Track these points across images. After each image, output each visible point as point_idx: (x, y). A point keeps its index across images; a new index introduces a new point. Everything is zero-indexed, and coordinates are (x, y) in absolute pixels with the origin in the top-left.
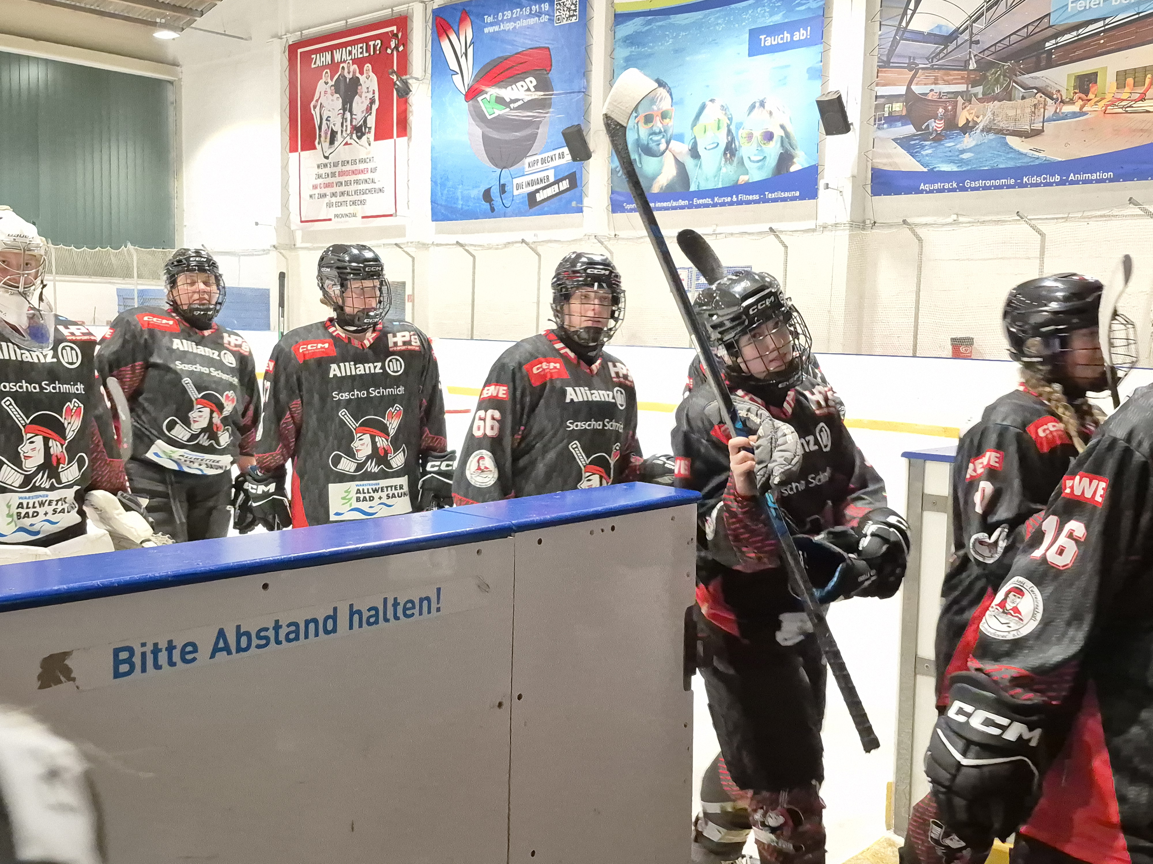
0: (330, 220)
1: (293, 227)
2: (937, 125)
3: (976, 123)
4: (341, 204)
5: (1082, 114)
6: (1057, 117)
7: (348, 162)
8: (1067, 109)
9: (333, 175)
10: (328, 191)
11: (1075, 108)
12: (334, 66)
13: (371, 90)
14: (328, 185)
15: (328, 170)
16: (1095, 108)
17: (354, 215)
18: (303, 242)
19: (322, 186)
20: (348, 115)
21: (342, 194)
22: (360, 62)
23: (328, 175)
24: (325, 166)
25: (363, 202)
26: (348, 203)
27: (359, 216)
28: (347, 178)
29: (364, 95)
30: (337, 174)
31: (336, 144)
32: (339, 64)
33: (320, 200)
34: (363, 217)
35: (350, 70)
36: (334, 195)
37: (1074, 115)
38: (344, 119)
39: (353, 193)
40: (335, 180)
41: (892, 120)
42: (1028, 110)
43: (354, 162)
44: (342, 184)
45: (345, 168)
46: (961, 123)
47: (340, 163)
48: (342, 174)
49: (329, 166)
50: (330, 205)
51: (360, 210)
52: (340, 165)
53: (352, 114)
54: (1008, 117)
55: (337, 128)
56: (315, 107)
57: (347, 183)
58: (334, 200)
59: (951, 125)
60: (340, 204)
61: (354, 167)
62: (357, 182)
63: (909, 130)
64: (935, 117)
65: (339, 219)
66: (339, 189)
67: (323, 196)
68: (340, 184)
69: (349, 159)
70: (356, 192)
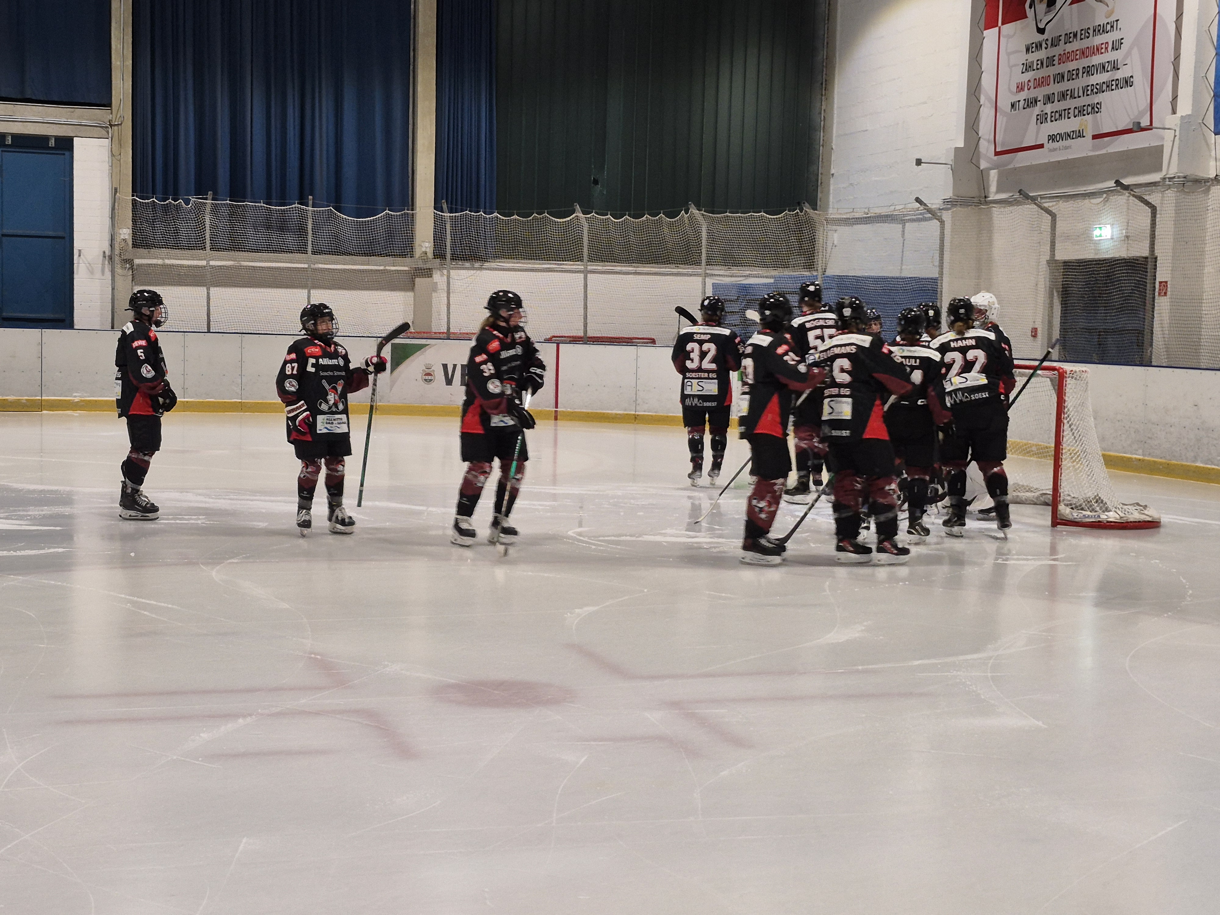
0: (1041, 146)
1: (983, 165)
4: (1060, 115)
7: (1075, 35)
9: (1050, 61)
10: (1040, 93)
14: (1040, 83)
15: (1042, 54)
17: (1080, 135)
18: (999, 190)
19: (1031, 84)
21: (1063, 96)
23: (1042, 64)
24: (1039, 46)
25: (1095, 108)
26: (1071, 111)
27: (1089, 134)
28: (1072, 65)
30: (1056, 58)
31: (1059, 3)
33: (1028, 109)
34: (1095, 137)
36: (1049, 99)
39: (1081, 94)
40: (1051, 71)
43: (1085, 33)
44: (1063, 77)
45: (1069, 47)
47: (1062, 38)
48: (1065, 58)
49: (1044, 45)
50: (1042, 119)
51: (1088, 124)
52: (1062, 42)
57: (1073, 75)
58: (1049, 108)
60: (1059, 115)
61: (1086, 43)
62: (1088, 71)
65: (1056, 145)
66: (1055, 88)
67: (1032, 103)
68: (1060, 78)
69: (1076, 28)
70: (1085, 89)
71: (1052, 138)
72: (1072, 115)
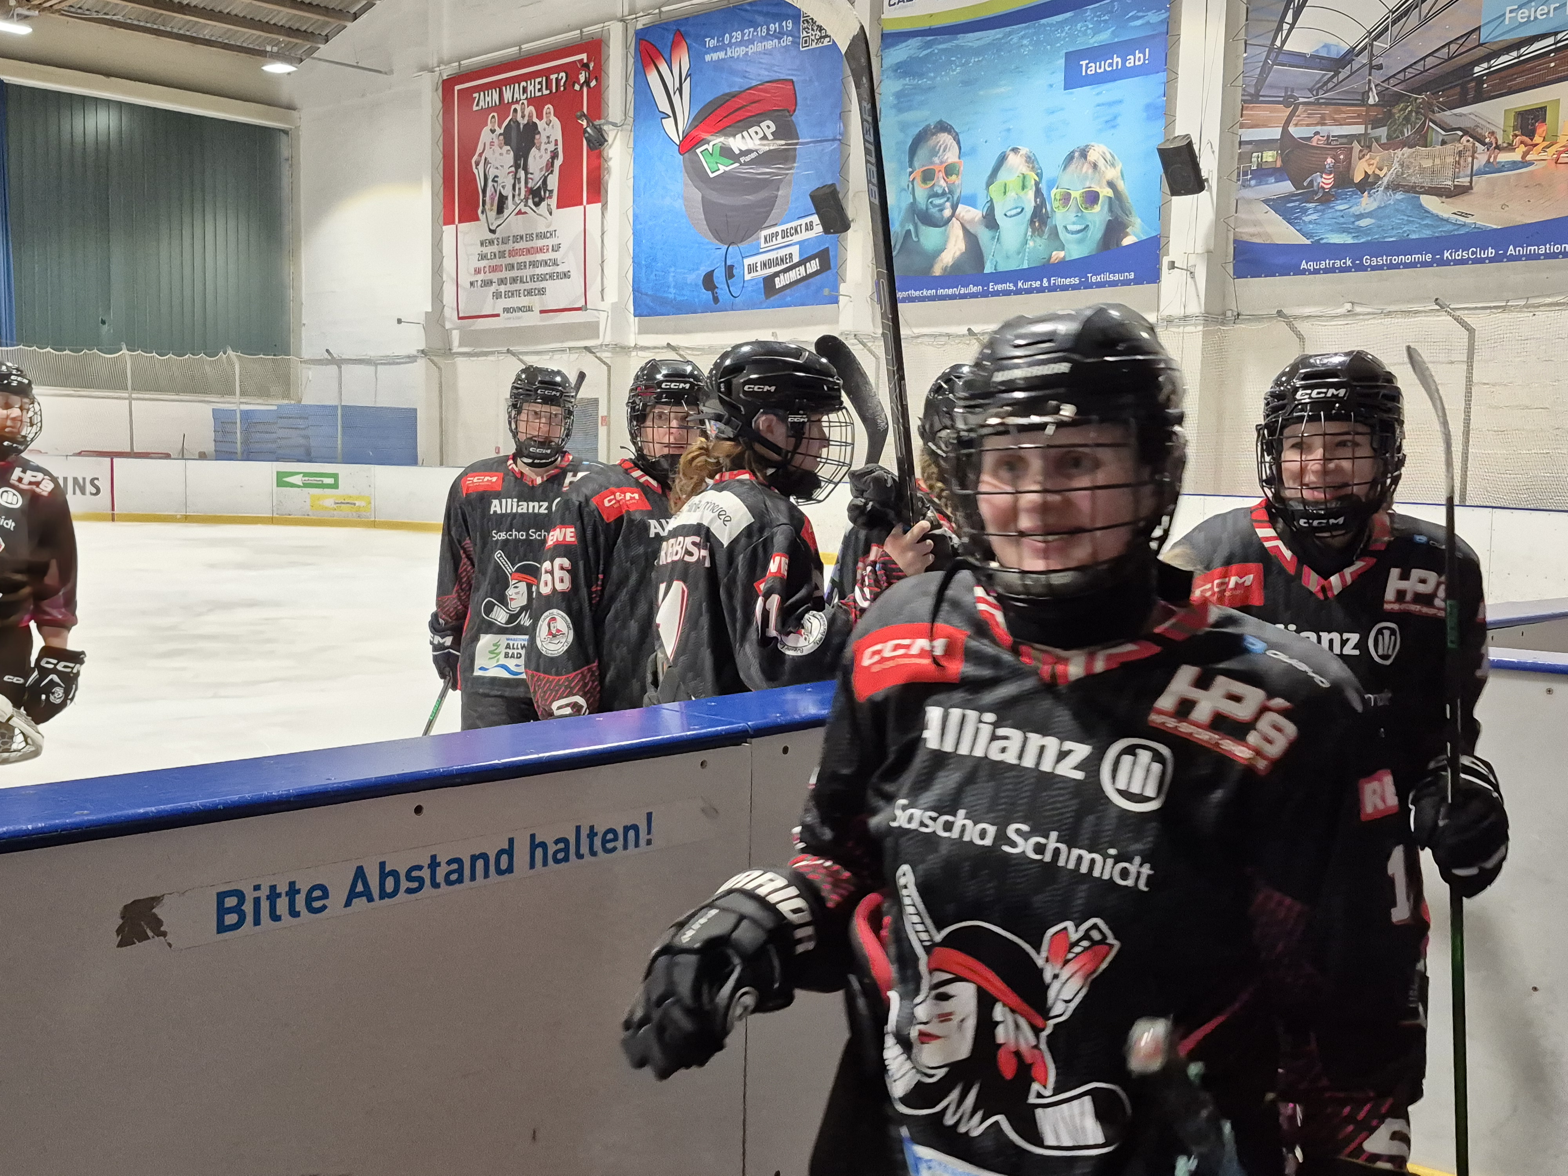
0: (498, 315)
1: (448, 326)
2: (1326, 181)
3: (1378, 178)
4: (513, 294)
5: (1525, 163)
6: (1491, 168)
7: (522, 238)
8: (1504, 157)
9: (502, 254)
10: (495, 277)
11: (1516, 156)
12: (503, 108)
13: (552, 139)
14: (494, 269)
15: (495, 248)
16: (1544, 155)
17: (530, 309)
18: (461, 345)
19: (487, 269)
20: (522, 174)
21: (514, 280)
22: (538, 103)
23: (495, 255)
24: (491, 242)
25: (542, 292)
26: (522, 292)
27: (537, 310)
28: (521, 259)
29: (543, 147)
30: (507, 253)
31: (506, 213)
32: (509, 104)
33: (484, 288)
34: (542, 312)
35: (525, 113)
36: (502, 282)
37: (1515, 166)
38: (516, 179)
39: (529, 279)
40: (504, 262)
41: (1262, 173)
42: (1450, 160)
43: (530, 237)
44: (513, 267)
45: (517, 246)
46: (1358, 177)
47: (511, 238)
48: (513, 253)
49: (496, 242)
50: (497, 295)
51: (536, 302)
52: (511, 242)
53: (526, 173)
54: (1422, 170)
55: (508, 192)
56: (477, 164)
57: (521, 266)
58: (502, 288)
59: (1344, 180)
60: (511, 294)
61: (529, 244)
62: (534, 264)
63: (1287, 187)
64: (1322, 171)
65: (510, 315)
66: (509, 274)
67: (487, 283)
68: (511, 267)
69: (522, 232)
70: (532, 277)
71: (507, 310)
72: (522, 295)
